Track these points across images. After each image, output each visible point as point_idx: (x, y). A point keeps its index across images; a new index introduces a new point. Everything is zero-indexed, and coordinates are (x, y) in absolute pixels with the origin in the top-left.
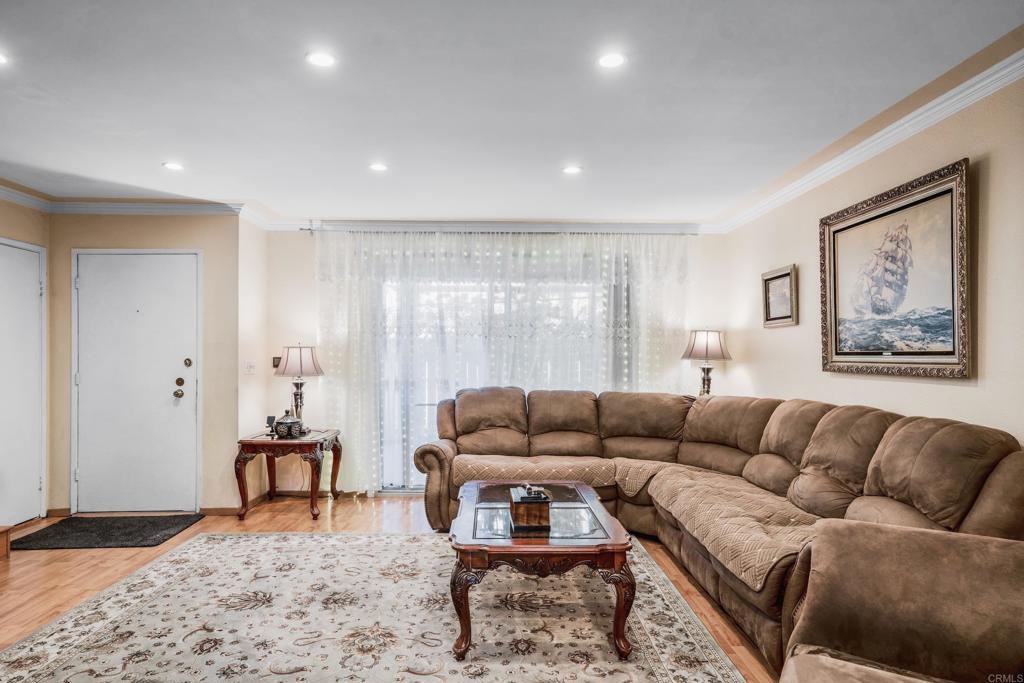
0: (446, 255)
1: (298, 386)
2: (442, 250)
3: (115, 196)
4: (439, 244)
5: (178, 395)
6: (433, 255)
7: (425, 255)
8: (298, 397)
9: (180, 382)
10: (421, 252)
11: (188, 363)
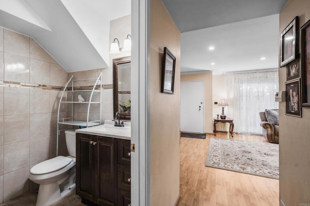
0: (260, 77)
1: (223, 108)
2: (259, 76)
3: (191, 71)
4: (258, 75)
5: (200, 109)
6: (256, 78)
7: (254, 78)
8: (223, 110)
9: (200, 107)
10: (252, 77)
11: (202, 103)
